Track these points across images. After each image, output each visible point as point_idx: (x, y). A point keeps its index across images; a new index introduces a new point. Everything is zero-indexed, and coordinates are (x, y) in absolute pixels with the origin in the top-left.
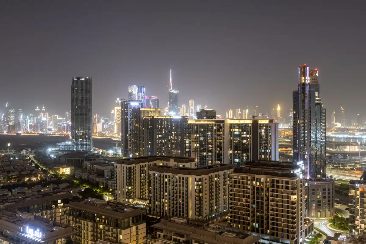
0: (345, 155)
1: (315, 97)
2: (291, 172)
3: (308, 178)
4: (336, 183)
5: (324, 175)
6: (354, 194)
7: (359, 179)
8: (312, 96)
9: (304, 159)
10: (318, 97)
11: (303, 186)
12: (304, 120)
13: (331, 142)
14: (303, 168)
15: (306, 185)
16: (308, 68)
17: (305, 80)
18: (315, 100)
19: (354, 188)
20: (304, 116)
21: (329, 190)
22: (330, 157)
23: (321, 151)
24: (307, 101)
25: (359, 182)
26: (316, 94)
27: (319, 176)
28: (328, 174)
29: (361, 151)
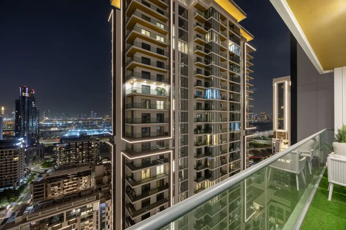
0: (51, 132)
1: (32, 104)
2: (14, 145)
3: (27, 146)
4: (45, 146)
5: (38, 143)
6: (56, 150)
7: (58, 142)
8: (29, 103)
9: (24, 137)
10: (34, 104)
11: (23, 151)
12: (24, 115)
13: (42, 127)
14: (23, 141)
15: (26, 150)
16: (27, 88)
17: (25, 94)
18: (32, 106)
19: (55, 147)
20: (24, 114)
21: (41, 150)
22: (41, 134)
23: (36, 132)
24: (26, 106)
25: (58, 144)
26: (33, 103)
27: (35, 144)
28: (40, 142)
29: (59, 130)
